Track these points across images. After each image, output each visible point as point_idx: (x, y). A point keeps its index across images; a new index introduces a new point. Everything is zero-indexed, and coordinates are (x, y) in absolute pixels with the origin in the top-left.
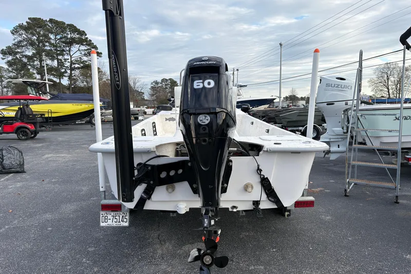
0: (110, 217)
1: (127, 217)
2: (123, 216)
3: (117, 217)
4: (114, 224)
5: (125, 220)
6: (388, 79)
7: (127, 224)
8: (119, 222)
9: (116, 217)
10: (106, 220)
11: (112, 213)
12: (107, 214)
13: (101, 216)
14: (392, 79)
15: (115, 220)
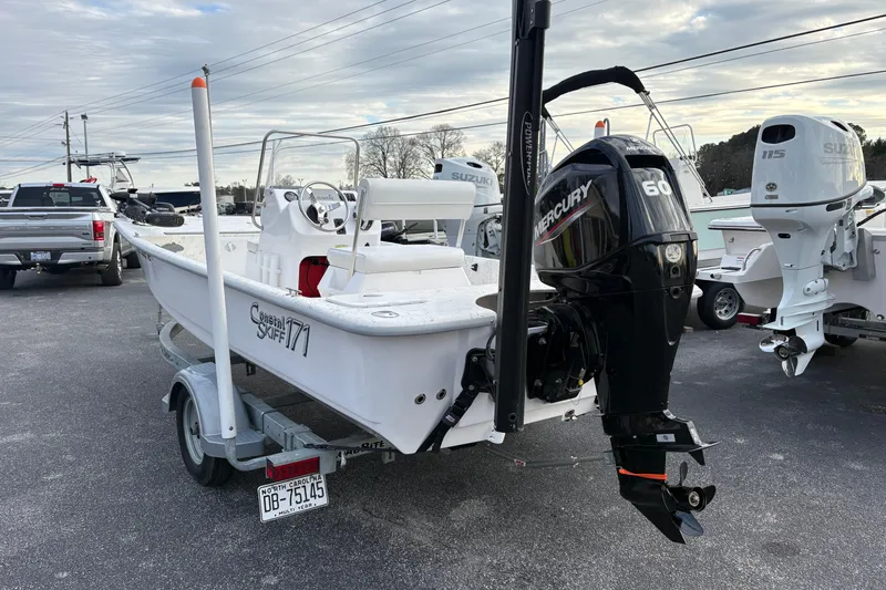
0: (283, 493)
1: (322, 485)
2: (313, 485)
3: (301, 491)
4: (296, 509)
5: (319, 493)
6: (385, 159)
7: (323, 501)
8: (307, 500)
9: (298, 491)
10: (275, 501)
11: (287, 484)
12: (275, 489)
13: (262, 496)
14: (391, 159)
15: (294, 498)
